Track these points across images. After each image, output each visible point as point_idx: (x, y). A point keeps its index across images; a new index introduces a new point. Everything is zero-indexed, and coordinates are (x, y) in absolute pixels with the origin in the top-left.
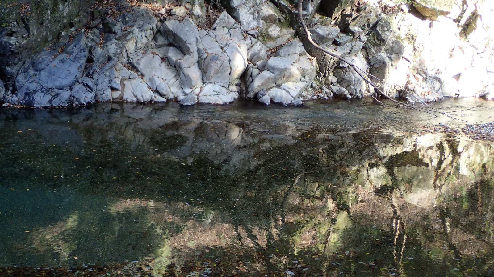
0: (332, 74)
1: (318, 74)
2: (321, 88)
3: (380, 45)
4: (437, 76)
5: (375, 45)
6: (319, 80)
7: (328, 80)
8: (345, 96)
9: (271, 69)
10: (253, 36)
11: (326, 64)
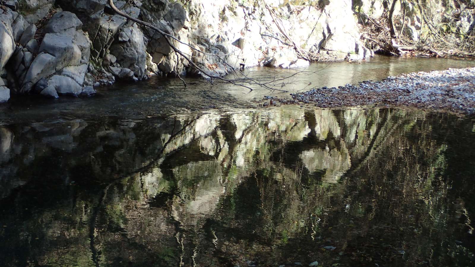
0: (109, 51)
1: (93, 53)
2: (100, 71)
3: (158, 11)
4: (220, 43)
5: (152, 10)
6: (95, 61)
7: (107, 60)
8: (131, 78)
9: (51, 50)
10: (12, 8)
11: (103, 39)
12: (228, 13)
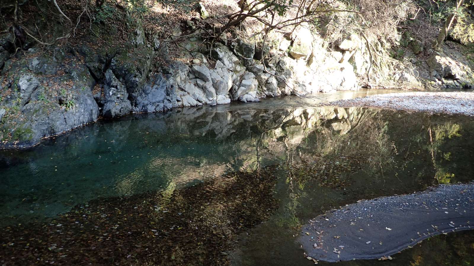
0: (264, 86)
1: (259, 87)
2: (261, 93)
3: (282, 72)
4: (304, 84)
5: (280, 72)
6: (259, 90)
7: (263, 89)
8: (272, 96)
9: (244, 86)
10: (231, 71)
11: (262, 82)
12: (307, 73)
